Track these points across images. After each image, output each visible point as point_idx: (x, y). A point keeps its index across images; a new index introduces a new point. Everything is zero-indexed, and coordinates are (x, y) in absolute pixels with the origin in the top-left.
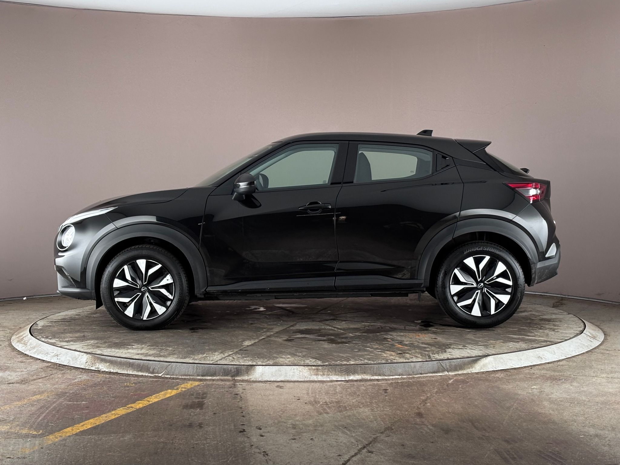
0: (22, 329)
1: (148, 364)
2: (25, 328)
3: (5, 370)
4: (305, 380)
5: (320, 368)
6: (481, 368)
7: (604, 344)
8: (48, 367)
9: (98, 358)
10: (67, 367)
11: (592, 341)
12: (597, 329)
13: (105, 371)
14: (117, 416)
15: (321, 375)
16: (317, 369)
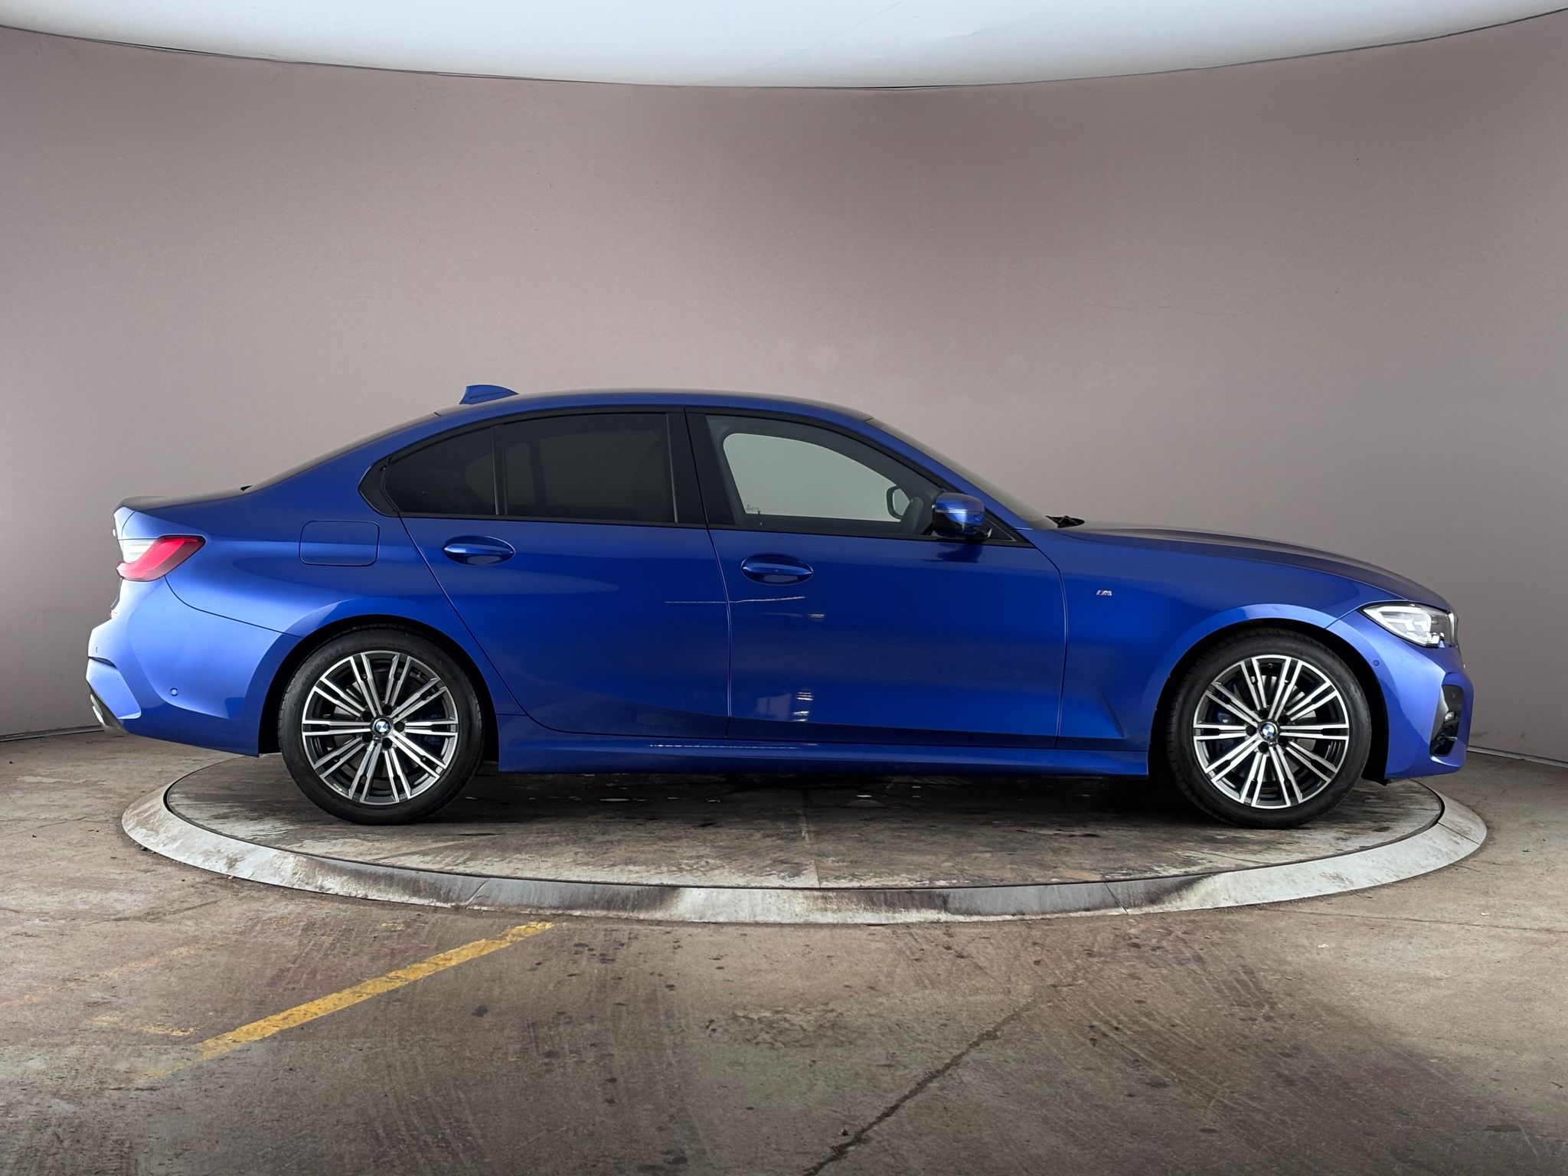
0: (148, 796)
1: (437, 879)
2: (153, 793)
3: (111, 889)
4: (797, 920)
5: (830, 894)
6: (1203, 899)
7: (1487, 851)
8: (207, 883)
9: (322, 865)
10: (250, 883)
11: (1458, 841)
12: (1471, 815)
13: (337, 894)
14: (365, 997)
15: (834, 912)
16: (823, 897)
